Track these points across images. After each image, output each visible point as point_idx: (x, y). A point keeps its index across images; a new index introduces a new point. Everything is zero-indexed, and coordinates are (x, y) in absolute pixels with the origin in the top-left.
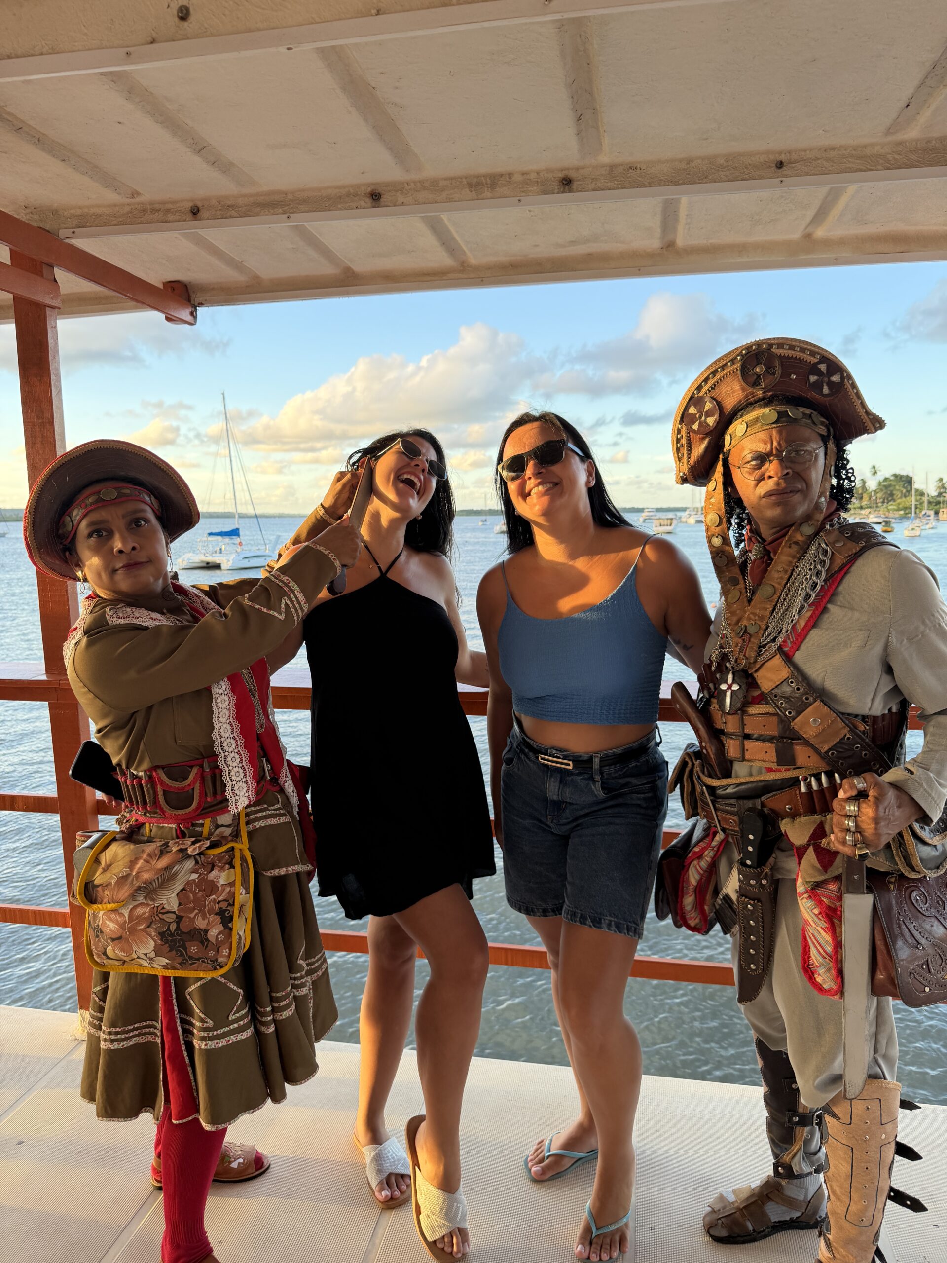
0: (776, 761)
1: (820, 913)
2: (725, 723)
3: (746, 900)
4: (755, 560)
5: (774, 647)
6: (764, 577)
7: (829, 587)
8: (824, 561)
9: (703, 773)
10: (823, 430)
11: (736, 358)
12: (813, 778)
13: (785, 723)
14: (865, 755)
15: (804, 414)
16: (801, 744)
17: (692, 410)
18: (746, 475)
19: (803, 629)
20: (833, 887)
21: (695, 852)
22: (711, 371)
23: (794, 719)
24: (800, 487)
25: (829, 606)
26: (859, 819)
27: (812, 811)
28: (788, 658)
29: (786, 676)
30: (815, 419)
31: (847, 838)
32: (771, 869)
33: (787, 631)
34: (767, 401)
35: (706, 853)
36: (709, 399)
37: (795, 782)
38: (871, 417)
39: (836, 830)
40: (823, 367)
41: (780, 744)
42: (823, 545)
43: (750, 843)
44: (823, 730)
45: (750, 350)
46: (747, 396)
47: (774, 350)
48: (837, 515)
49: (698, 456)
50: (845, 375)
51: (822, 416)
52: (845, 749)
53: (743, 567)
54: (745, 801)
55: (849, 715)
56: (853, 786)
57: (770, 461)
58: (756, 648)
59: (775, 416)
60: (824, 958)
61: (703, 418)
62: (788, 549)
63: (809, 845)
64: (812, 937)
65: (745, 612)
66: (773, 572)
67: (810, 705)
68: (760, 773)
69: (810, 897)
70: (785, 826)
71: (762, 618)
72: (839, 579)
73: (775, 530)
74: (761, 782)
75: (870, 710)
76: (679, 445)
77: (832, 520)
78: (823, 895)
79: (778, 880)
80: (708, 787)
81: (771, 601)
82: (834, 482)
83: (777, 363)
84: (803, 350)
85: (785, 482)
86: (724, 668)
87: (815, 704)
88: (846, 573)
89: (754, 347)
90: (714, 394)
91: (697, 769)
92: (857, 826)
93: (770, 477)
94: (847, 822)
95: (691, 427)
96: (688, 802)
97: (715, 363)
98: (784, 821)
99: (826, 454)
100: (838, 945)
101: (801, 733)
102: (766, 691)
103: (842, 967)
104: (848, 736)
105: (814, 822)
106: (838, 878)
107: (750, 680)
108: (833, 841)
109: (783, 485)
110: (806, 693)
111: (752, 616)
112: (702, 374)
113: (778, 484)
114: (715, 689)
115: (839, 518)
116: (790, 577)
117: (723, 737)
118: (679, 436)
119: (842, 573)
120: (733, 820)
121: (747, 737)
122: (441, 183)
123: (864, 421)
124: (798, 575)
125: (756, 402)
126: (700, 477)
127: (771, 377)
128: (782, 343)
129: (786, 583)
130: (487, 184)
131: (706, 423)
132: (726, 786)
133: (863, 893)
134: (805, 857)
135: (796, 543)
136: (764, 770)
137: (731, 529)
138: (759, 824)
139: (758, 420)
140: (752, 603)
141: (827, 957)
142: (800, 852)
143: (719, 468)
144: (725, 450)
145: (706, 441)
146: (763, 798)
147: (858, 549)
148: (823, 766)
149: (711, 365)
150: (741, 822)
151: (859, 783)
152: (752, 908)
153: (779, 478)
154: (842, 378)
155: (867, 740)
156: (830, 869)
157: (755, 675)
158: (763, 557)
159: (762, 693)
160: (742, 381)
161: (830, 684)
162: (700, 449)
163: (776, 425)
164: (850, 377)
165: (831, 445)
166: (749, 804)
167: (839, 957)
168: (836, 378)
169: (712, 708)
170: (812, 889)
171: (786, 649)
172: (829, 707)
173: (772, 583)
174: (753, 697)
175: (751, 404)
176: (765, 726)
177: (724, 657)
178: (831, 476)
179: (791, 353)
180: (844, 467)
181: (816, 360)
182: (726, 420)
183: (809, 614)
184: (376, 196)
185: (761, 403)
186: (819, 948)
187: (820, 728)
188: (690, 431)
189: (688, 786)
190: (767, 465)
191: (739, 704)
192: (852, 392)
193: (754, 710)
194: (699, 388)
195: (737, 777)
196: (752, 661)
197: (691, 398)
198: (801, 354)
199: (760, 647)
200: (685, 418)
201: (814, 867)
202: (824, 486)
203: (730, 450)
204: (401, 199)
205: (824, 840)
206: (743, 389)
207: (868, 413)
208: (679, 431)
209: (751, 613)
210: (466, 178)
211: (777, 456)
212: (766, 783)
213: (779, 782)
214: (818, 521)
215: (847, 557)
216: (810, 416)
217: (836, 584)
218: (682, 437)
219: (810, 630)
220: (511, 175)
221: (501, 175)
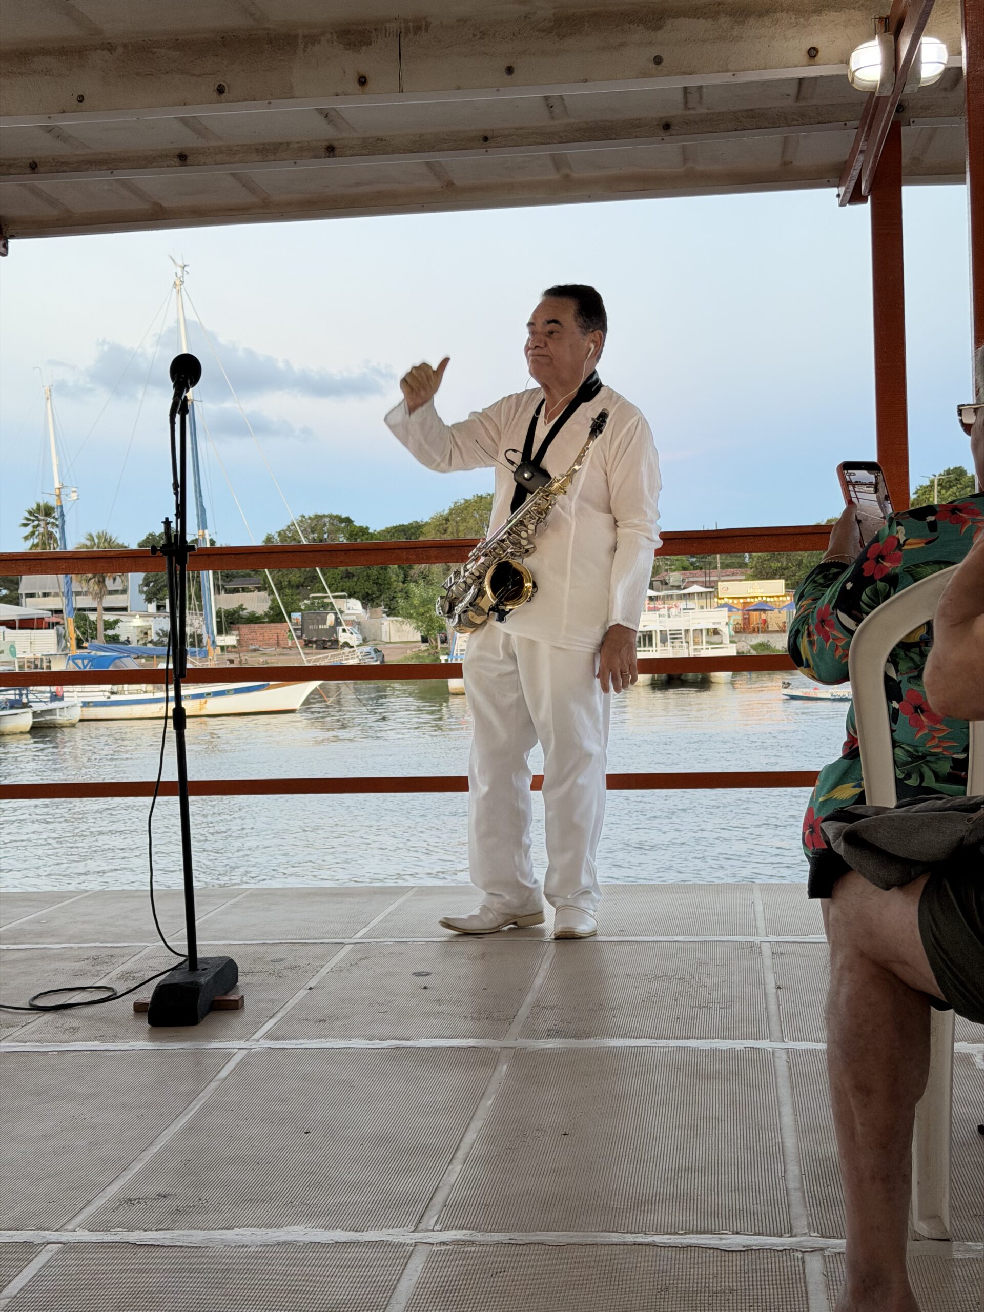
122: (235, 149)
130: (270, 150)
184: (183, 157)
204: (203, 160)
210: (254, 145)
220: (288, 144)
221: (282, 144)
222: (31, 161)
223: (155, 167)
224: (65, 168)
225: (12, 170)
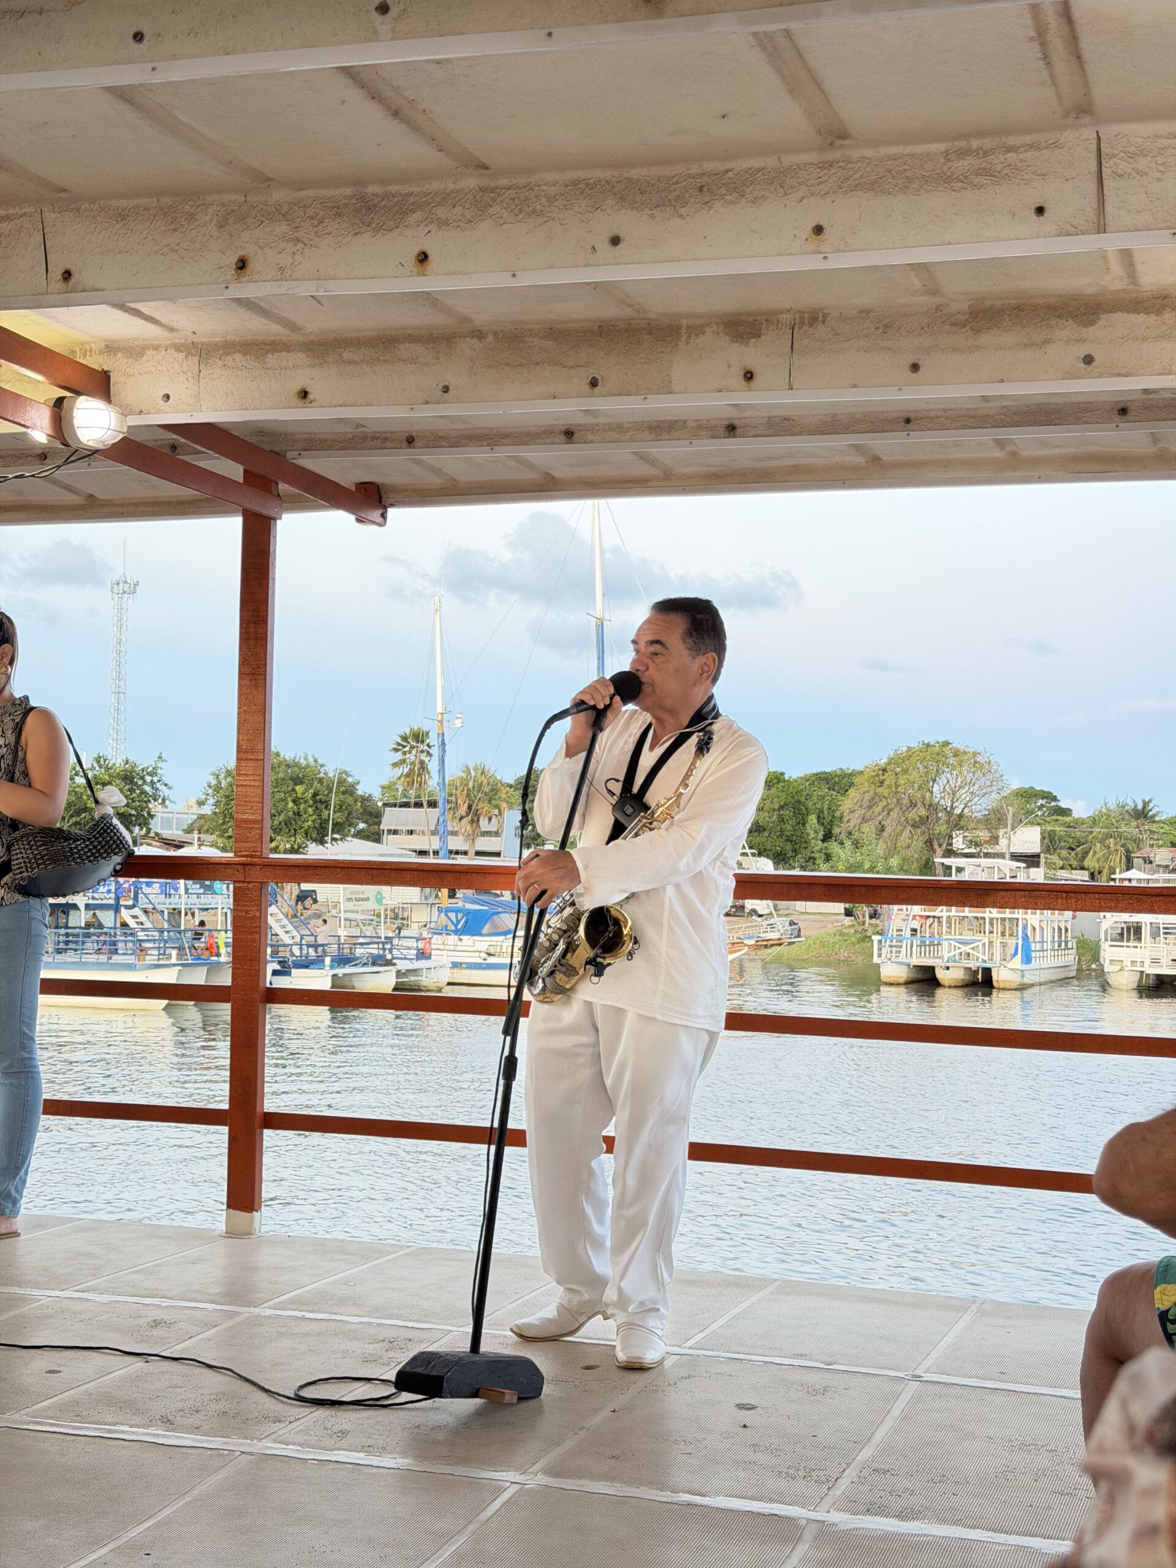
122: (627, 425)
130: (664, 428)
184: (569, 434)
204: (590, 437)
210: (647, 422)
220: (685, 422)
221: (677, 421)
222: (407, 434)
223: (538, 444)
224: (444, 443)
225: (388, 444)
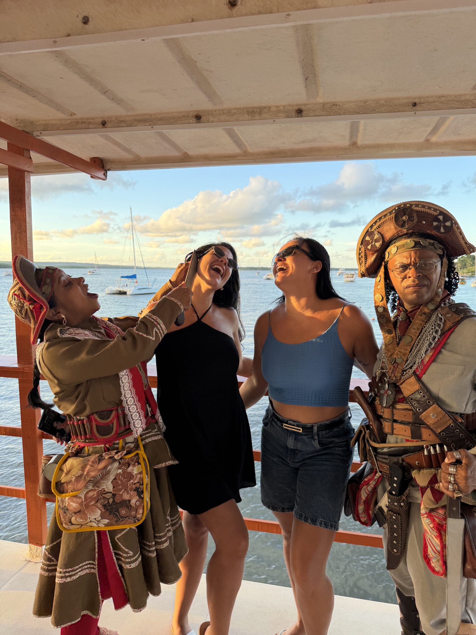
0: (411, 436)
1: (434, 527)
2: (383, 412)
3: (392, 513)
4: (401, 321)
5: (411, 371)
6: (406, 331)
7: (443, 339)
8: (440, 325)
9: (371, 439)
10: (440, 252)
11: (392, 211)
12: (431, 447)
13: (416, 415)
14: (462, 436)
15: (429, 243)
16: (425, 428)
17: (367, 238)
18: (397, 275)
19: (427, 363)
20: (441, 512)
21: (365, 481)
22: (378, 218)
23: (421, 413)
24: (426, 283)
25: (442, 350)
26: (456, 476)
27: (430, 466)
28: (419, 379)
29: (418, 389)
30: (436, 246)
31: (450, 487)
32: (406, 497)
33: (418, 363)
34: (408, 235)
35: (371, 482)
36: (377, 232)
37: (421, 449)
38: (468, 245)
39: (443, 481)
40: (441, 217)
41: (413, 427)
42: (440, 316)
43: (395, 482)
44: (438, 421)
45: (400, 207)
46: (398, 232)
47: (413, 207)
48: (448, 298)
49: (370, 263)
50: (454, 222)
51: (440, 244)
52: (451, 432)
53: (395, 323)
54: (393, 458)
55: (453, 412)
56: (453, 457)
57: (410, 268)
58: (401, 371)
59: (413, 244)
60: (436, 553)
61: (373, 243)
62: (420, 317)
63: (428, 487)
64: (429, 540)
65: (395, 350)
66: (411, 329)
67: (430, 406)
68: (402, 441)
69: (428, 517)
70: (414, 474)
71: (404, 355)
72: (448, 335)
73: (412, 306)
74: (402, 447)
75: (465, 410)
76: (360, 257)
77: (445, 301)
78: (435, 516)
79: (411, 503)
80: (373, 447)
81: (410, 345)
82: (447, 279)
83: (415, 215)
84: (430, 208)
85: (418, 280)
86: (383, 380)
87: (433, 406)
88: (452, 332)
89: (402, 206)
90: (380, 230)
91: (367, 436)
92: (455, 480)
93: (410, 277)
94: (449, 478)
95: (367, 247)
96: (361, 454)
97: (381, 213)
98: (414, 471)
99: (442, 265)
100: (444, 547)
101: (425, 422)
102: (406, 396)
103: (446, 559)
104: (452, 424)
105: (432, 474)
106: (444, 507)
107: (397, 389)
108: (441, 486)
109: (417, 282)
110: (429, 399)
111: (399, 353)
112: (373, 219)
113: (414, 281)
114: (378, 392)
115: (449, 300)
116: (421, 332)
117: (382, 420)
118: (360, 252)
119: (450, 332)
120: (386, 467)
121: (395, 421)
122: (233, 111)
123: (464, 247)
124: (425, 332)
125: (402, 235)
126: (371, 274)
127: (412, 222)
128: (418, 204)
129: (419, 336)
130: (257, 112)
131: (375, 245)
132: (383, 448)
133: (459, 518)
134: (425, 493)
135: (425, 313)
136: (404, 441)
137: (389, 302)
138: (400, 472)
139: (403, 246)
140: (400, 345)
141: (437, 553)
142: (423, 491)
143: (382, 270)
144: (385, 260)
145: (375, 255)
146: (403, 457)
147: (459, 319)
148: (437, 441)
149: (378, 215)
150: (391, 469)
151: (457, 455)
152: (395, 518)
153: (415, 278)
154: (452, 224)
155: (463, 428)
156: (440, 502)
157: (400, 386)
158: (406, 320)
159: (404, 397)
160: (395, 224)
161: (442, 395)
162: (371, 259)
163: (413, 249)
164: (456, 223)
165: (445, 260)
166: (395, 459)
167: (444, 554)
168: (448, 224)
169: (376, 402)
170: (429, 512)
171: (418, 373)
172: (441, 408)
173: (411, 336)
174: (399, 399)
175: (400, 236)
176: (405, 416)
177: (383, 375)
178: (444, 277)
179: (423, 209)
180: (453, 272)
181: (437, 214)
182: (386, 245)
183: (432, 353)
184: (198, 117)
185: (406, 236)
186: (433, 547)
187: (436, 420)
188: (366, 249)
189: (362, 445)
190: (408, 271)
191: (391, 403)
192: (457, 232)
193: (399, 406)
194: (372, 227)
195: (389, 443)
196: (398, 379)
197: (367, 231)
198: (429, 210)
199: (403, 371)
200: (363, 242)
201: (430, 500)
202: (441, 282)
203: (388, 260)
204: (211, 119)
205: (437, 484)
206: (396, 228)
207: (466, 243)
208: (360, 249)
209: (399, 351)
210: (246, 109)
211: (414, 266)
212: (405, 448)
213: (412, 448)
214: (437, 302)
215: (453, 323)
216: (433, 244)
217: (446, 338)
218: (362, 252)
219: (431, 363)
221: (265, 108)
222: (103, 120)
223: (180, 124)
225: (91, 126)
